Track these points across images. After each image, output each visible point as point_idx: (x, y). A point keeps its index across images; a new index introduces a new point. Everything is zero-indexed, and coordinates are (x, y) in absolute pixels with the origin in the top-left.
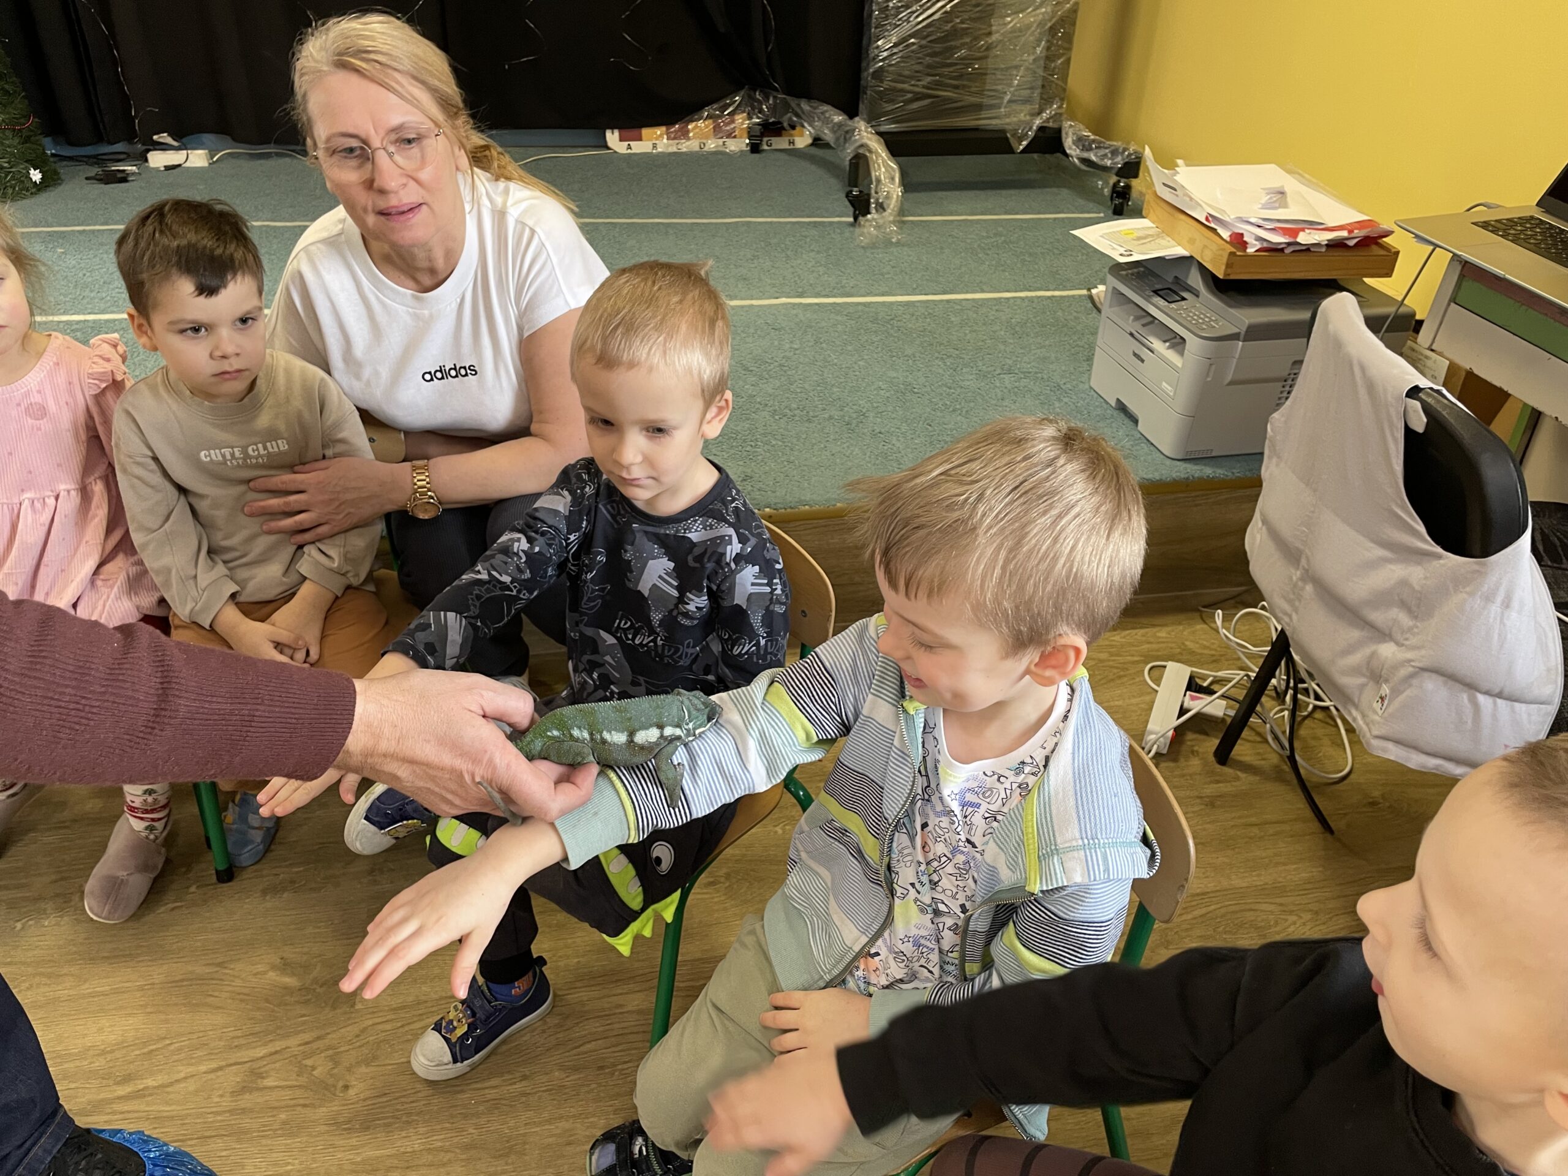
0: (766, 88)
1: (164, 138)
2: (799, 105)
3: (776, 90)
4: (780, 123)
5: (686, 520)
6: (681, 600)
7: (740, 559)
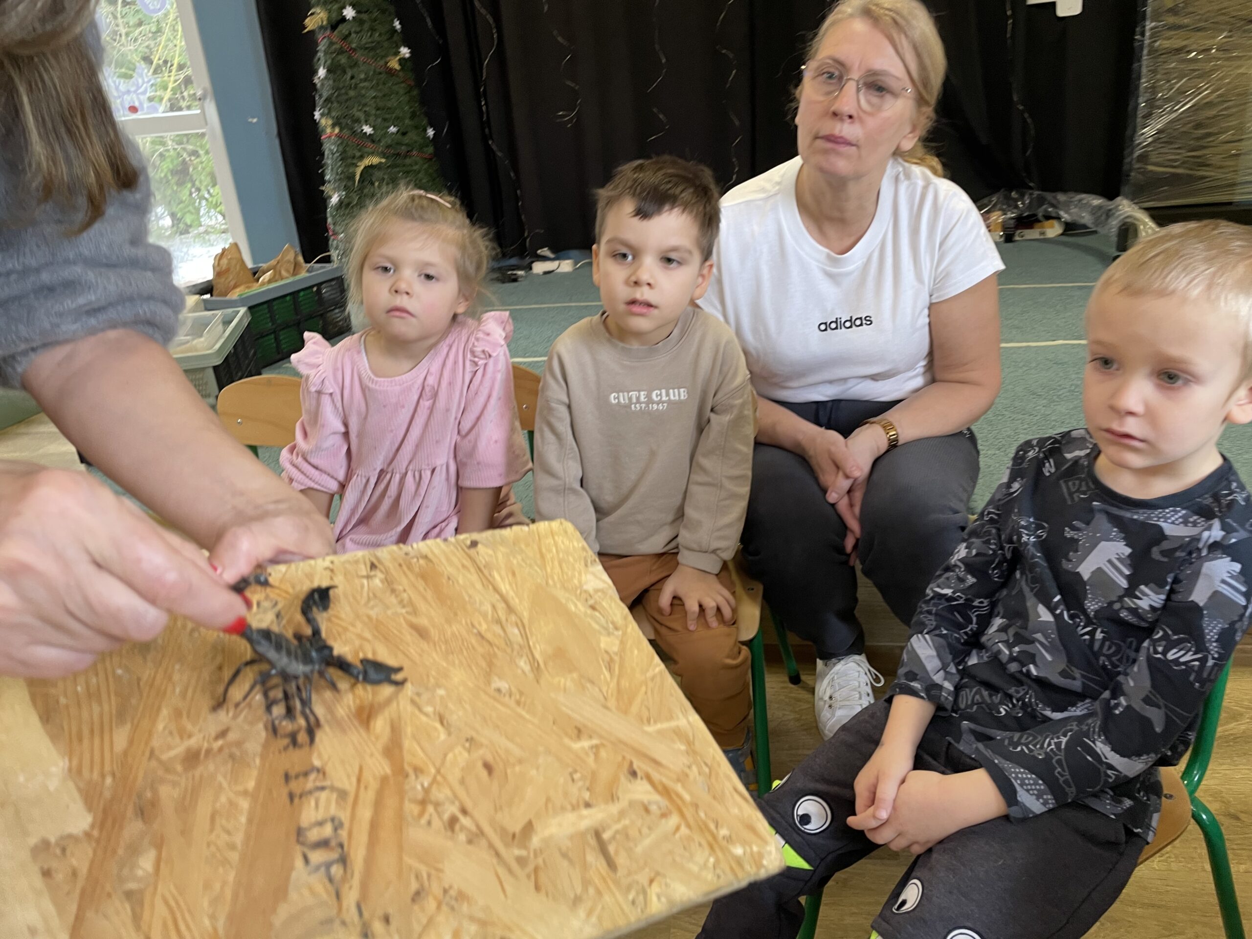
0: (1022, 187)
1: (545, 252)
2: (1055, 198)
3: (1031, 188)
4: (1035, 215)
5: (1164, 508)
6: (1130, 592)
7: (1215, 547)
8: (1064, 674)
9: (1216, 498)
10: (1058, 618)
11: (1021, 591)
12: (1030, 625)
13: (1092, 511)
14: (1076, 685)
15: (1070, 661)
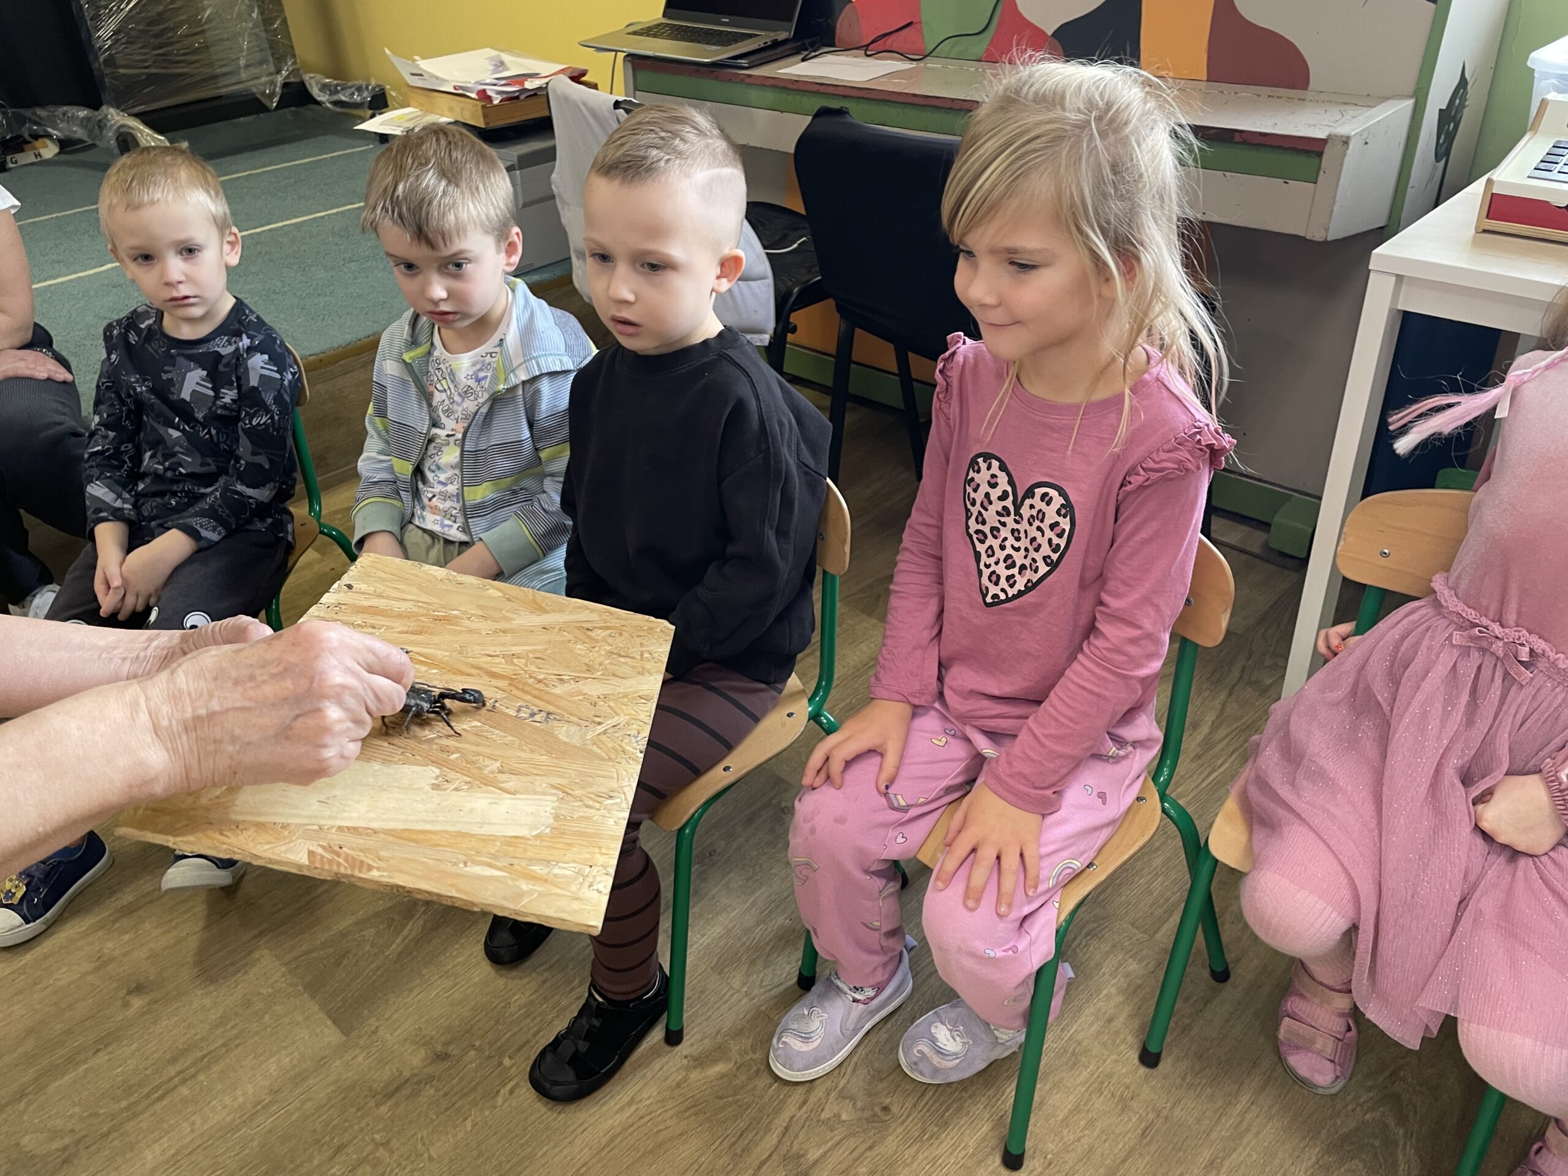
5: (214, 339)
6: (217, 397)
7: (250, 350)
8: (202, 465)
9: (240, 322)
10: (183, 431)
11: (152, 427)
12: (168, 444)
13: (172, 357)
14: (213, 468)
15: (203, 455)
